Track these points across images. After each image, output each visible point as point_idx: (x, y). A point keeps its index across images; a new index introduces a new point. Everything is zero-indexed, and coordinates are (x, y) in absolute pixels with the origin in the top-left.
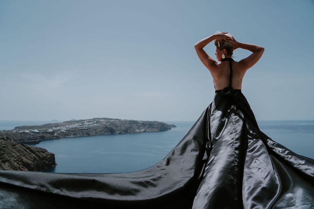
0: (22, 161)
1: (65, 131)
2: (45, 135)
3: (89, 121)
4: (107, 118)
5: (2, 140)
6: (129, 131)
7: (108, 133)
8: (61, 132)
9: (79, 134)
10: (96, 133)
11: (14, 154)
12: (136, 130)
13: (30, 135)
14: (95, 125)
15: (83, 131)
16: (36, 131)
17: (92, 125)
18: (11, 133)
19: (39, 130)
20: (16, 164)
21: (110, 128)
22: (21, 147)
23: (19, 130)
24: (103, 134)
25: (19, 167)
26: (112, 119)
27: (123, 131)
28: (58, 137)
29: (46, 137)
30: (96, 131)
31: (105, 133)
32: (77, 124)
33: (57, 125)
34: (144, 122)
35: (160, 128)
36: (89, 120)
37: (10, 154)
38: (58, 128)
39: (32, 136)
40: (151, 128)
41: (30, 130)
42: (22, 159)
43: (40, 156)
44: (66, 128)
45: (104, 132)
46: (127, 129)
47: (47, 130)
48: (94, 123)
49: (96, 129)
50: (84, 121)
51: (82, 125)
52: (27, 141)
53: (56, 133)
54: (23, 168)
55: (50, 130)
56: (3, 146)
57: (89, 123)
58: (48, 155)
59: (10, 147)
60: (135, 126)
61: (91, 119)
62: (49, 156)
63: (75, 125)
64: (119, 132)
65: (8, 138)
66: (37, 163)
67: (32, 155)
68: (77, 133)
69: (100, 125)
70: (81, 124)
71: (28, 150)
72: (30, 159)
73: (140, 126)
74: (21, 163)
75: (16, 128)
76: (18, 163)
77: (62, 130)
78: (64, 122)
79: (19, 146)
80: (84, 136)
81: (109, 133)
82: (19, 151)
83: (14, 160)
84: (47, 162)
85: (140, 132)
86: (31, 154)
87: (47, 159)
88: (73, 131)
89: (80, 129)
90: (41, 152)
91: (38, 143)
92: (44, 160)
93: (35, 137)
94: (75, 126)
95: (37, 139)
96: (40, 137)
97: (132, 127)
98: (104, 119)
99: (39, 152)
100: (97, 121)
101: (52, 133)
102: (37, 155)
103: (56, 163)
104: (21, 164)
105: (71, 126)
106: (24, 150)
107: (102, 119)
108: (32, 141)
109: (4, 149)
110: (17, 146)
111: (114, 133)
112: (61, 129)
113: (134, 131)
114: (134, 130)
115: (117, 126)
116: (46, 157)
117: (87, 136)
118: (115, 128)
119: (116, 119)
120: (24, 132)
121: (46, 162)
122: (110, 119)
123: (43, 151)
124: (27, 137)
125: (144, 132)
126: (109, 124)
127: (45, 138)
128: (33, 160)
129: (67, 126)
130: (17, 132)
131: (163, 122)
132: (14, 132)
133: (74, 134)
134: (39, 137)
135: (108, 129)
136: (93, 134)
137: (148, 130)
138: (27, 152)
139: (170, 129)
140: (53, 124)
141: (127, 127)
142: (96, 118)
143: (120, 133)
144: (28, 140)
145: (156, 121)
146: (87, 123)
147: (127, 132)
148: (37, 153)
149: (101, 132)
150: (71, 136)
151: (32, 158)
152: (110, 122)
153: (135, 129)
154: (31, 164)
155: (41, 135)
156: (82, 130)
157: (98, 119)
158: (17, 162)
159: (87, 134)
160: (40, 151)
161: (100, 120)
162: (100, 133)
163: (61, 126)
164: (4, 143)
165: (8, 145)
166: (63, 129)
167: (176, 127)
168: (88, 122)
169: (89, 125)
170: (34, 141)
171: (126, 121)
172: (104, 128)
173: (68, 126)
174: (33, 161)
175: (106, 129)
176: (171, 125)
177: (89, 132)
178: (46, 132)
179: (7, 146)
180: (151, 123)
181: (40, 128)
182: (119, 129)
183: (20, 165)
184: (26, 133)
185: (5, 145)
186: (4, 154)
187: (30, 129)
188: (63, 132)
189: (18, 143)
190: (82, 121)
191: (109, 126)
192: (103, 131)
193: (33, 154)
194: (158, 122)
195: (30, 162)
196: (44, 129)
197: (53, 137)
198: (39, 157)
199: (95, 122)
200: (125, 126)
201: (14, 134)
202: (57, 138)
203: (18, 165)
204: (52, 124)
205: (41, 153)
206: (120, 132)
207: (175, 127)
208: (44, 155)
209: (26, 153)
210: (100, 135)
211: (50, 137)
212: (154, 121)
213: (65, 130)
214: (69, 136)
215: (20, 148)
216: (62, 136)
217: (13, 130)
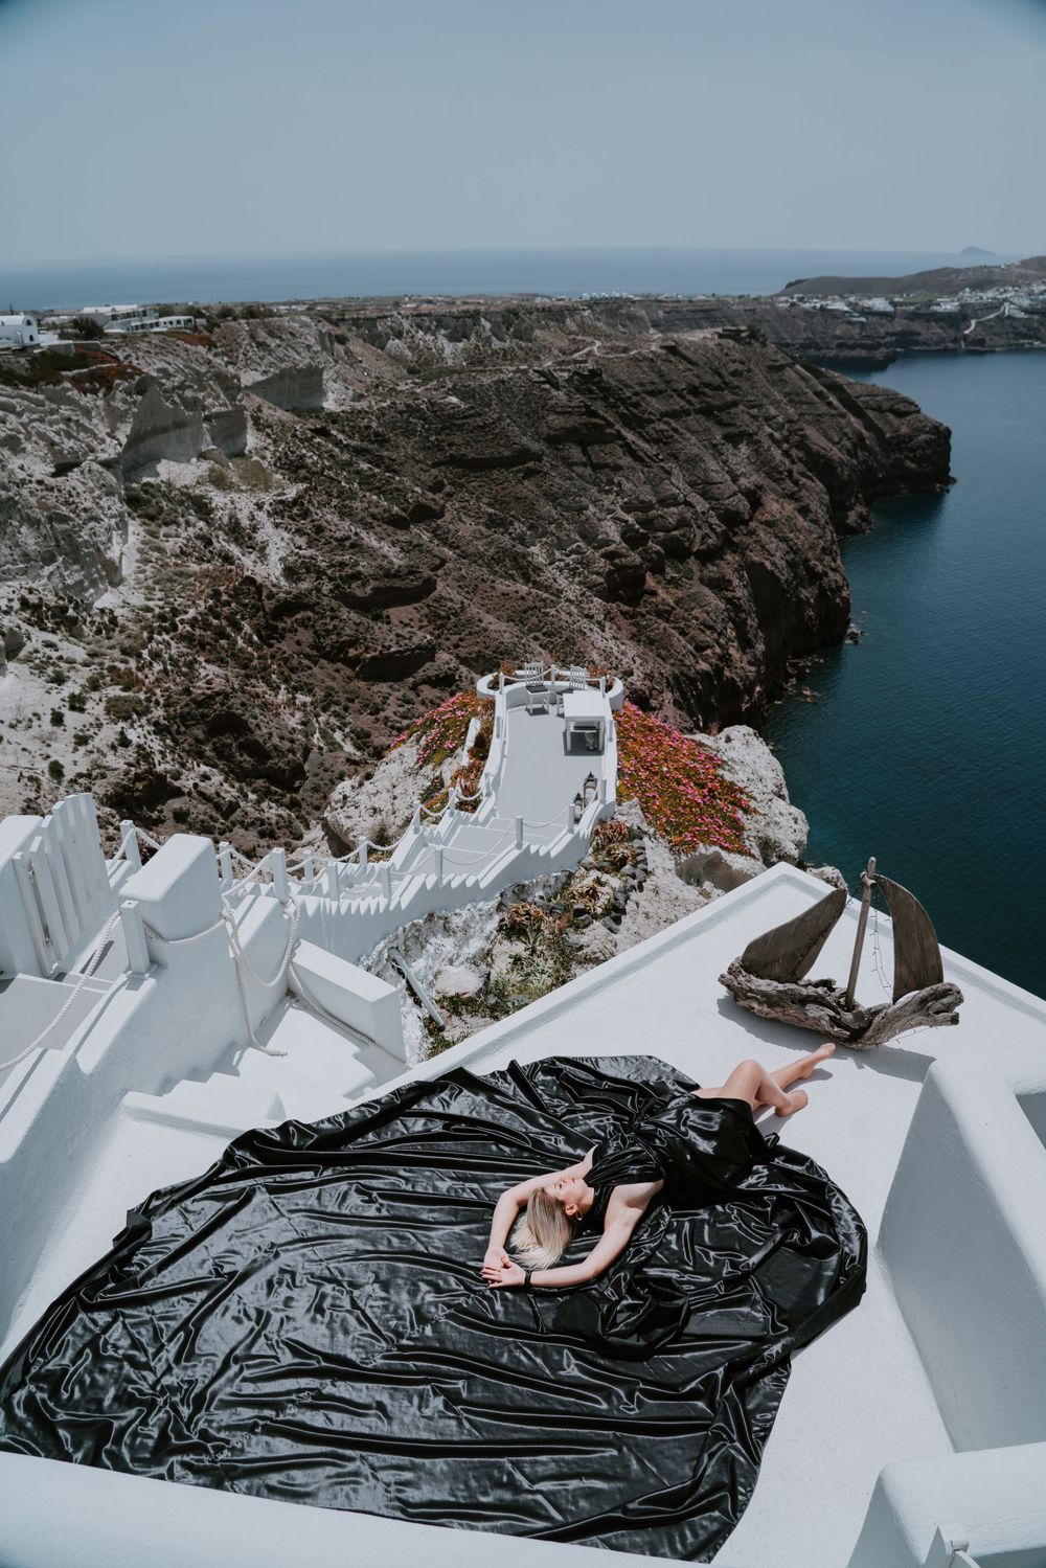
0: (803, 444)
1: (1022, 315)
2: (917, 326)
5: (731, 343)
8: (1000, 318)
11: (772, 411)
13: (850, 323)
16: (879, 304)
18: (766, 310)
19: (894, 304)
20: (777, 454)
22: (803, 378)
23: (801, 299)
25: (790, 472)
28: (981, 342)
29: (921, 338)
33: (984, 279)
37: (760, 406)
38: (989, 295)
39: (856, 331)
41: (852, 299)
42: (805, 437)
43: (886, 429)
44: (1030, 294)
47: (930, 303)
52: (832, 353)
53: (973, 322)
54: (803, 474)
55: (948, 305)
56: (733, 367)
58: (920, 431)
59: (760, 376)
62: (923, 437)
65: (753, 335)
66: (865, 462)
67: (849, 423)
71: (831, 398)
72: (837, 440)
74: (801, 455)
75: (790, 285)
76: (786, 454)
77: (1007, 309)
78: (1025, 264)
79: (797, 372)
82: (794, 398)
83: (771, 436)
84: (913, 466)
86: (843, 416)
87: (911, 450)
90: (891, 410)
91: (881, 366)
92: (901, 451)
93: (868, 337)
95: (880, 346)
96: (892, 335)
99: (879, 409)
101: (957, 320)
102: (869, 425)
103: (951, 474)
104: (800, 460)
106: (819, 394)
108: (856, 353)
109: (735, 381)
110: (789, 373)
112: (1005, 300)
116: (911, 438)
120: (823, 309)
121: (908, 463)
123: (901, 407)
124: (838, 332)
127: (917, 343)
128: (849, 445)
129: (1037, 288)
130: (793, 305)
132: (783, 304)
134: (888, 339)
138: (830, 404)
140: (968, 269)
144: (840, 346)
148: (871, 414)
151: (846, 434)
154: (842, 463)
155: (899, 329)
158: (785, 446)
160: (886, 405)
163: (1004, 285)
164: (737, 356)
165: (752, 366)
166: (1015, 303)
170: (864, 353)
174: (849, 452)
178: (924, 310)
179: (749, 370)
181: (900, 293)
183: (793, 462)
184: (834, 314)
185: (742, 363)
186: (735, 404)
187: (852, 292)
188: (1009, 317)
189: (795, 361)
193: (853, 419)
195: (836, 453)
196: (918, 297)
197: (955, 340)
198: (879, 433)
201: (781, 316)
202: (978, 348)
203: (787, 461)
204: (958, 271)
205: (891, 416)
208: (904, 430)
209: (823, 408)
211: (943, 340)
213: (1022, 309)
214: (1037, 343)
215: (803, 384)
216: (1002, 342)
217: (778, 295)
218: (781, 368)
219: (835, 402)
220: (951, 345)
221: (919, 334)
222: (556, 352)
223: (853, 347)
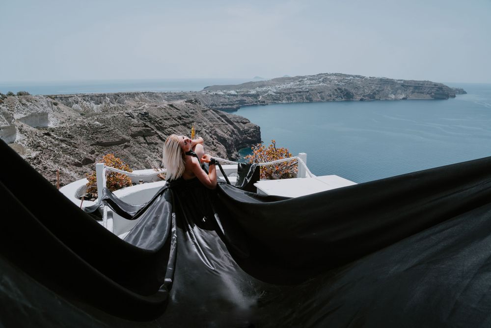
0: (216, 134)
1: (274, 94)
2: (245, 98)
3: (311, 78)
4: (341, 74)
5: (190, 104)
6: (377, 97)
7: (342, 98)
8: (268, 95)
9: (295, 98)
10: (323, 98)
11: (205, 124)
12: (390, 96)
13: (225, 98)
14: (320, 84)
15: (302, 94)
16: (233, 92)
17: (316, 85)
18: (199, 95)
19: (237, 92)
20: (208, 137)
21: (346, 90)
22: (213, 114)
23: (209, 92)
24: (334, 100)
25: (213, 142)
26: (349, 76)
27: (366, 96)
28: (264, 102)
29: (246, 102)
30: (323, 94)
31: (336, 98)
32: (292, 83)
33: (262, 84)
34: (405, 81)
35: (435, 94)
36: (311, 76)
37: (201, 122)
38: (264, 89)
39: (227, 100)
40: (418, 93)
41: (225, 91)
42: (216, 131)
43: (240, 128)
44: (276, 88)
45: (335, 96)
46: (375, 93)
47: (248, 92)
48: (320, 82)
49: (322, 92)
50: (304, 77)
51: (300, 85)
52: (220, 107)
53: (261, 96)
54: (217, 143)
55: (253, 92)
56: (191, 111)
57: (312, 82)
58: (251, 128)
59: (200, 114)
60: (388, 88)
61: (314, 76)
62: (252, 130)
63: (289, 85)
64: (359, 98)
65: (196, 101)
66: (235, 138)
67: (229, 127)
68: (292, 96)
69: (329, 86)
70: (298, 83)
71: (223, 119)
72: (226, 132)
73: (398, 89)
74: (215, 137)
75: (205, 88)
76: (211, 137)
77: (270, 93)
78: (273, 80)
79: (212, 112)
80: (303, 102)
81: (343, 99)
82: (211, 120)
83: (206, 131)
84: (250, 138)
85: (396, 100)
86: (227, 124)
87: (249, 134)
88: (286, 94)
89: (297, 90)
90: (241, 122)
91: (236, 110)
92: (246, 134)
93: (231, 102)
94: (289, 86)
95: (234, 104)
96: (238, 101)
97: (383, 90)
98: (336, 75)
99: (238, 122)
100: (324, 77)
101: (256, 96)
102: (235, 127)
103: (262, 140)
104: (215, 138)
105: (283, 86)
106: (218, 118)
107: (333, 74)
108: (228, 107)
109: (193, 115)
110: (209, 112)
111: (351, 99)
112: (269, 90)
113: (385, 97)
114: (387, 96)
115: (357, 88)
116: (248, 130)
117: (307, 102)
118: (353, 91)
119: (356, 76)
120: (216, 94)
121: (248, 138)
122: (346, 75)
123: (244, 121)
124: (221, 101)
125: (404, 99)
126: (344, 84)
127: (246, 103)
128: (230, 133)
129: (277, 86)
130: (207, 93)
131: (440, 84)
132: (204, 93)
133: (288, 99)
134: (237, 102)
135: (341, 92)
136: (318, 100)
137: (411, 97)
138: (222, 121)
139: (455, 97)
140: (257, 82)
141: (375, 90)
142: (323, 73)
143: (362, 100)
144: (222, 105)
145: (428, 81)
146: (309, 82)
147: (374, 98)
148: (235, 123)
149: (330, 96)
150: (284, 102)
151: (228, 130)
152: (346, 81)
153: (388, 94)
154: (228, 139)
155: (239, 99)
156: (300, 92)
157: (327, 74)
158: (210, 134)
159: (307, 99)
160: (239, 121)
161: (329, 77)
162: (329, 98)
163: (268, 86)
164: (192, 108)
165: (197, 111)
166: (272, 91)
167: (466, 93)
168: (310, 79)
169: (311, 84)
170: (230, 107)
171: (372, 80)
172: (336, 90)
173: (279, 86)
174: (230, 135)
175: (339, 91)
176: (457, 89)
177: (311, 97)
178: (246, 94)
179: (196, 112)
180: (418, 84)
181: (239, 89)
182: (361, 92)
183: (213, 139)
184: (220, 96)
185: (194, 110)
186: (193, 122)
187: (224, 90)
188: (271, 95)
189: (210, 109)
190: (300, 79)
191: (343, 88)
192: (334, 94)
193: (230, 125)
194: (431, 82)
195: (226, 136)
196: (245, 90)
197: (256, 102)
198: (239, 130)
199: (321, 80)
200: (372, 88)
201: (203, 97)
202: (263, 104)
203: (212, 139)
204: (254, 83)
205: (242, 124)
206: (362, 97)
207: (464, 93)
208: (246, 128)
209: (220, 123)
210: (328, 101)
211: (253, 102)
212: (425, 81)
214: (280, 102)
216: (270, 101)
217: (202, 91)
218: (207, 110)
219: (224, 121)
220: (255, 103)
221: (245, 100)
222: (133, 107)
223: (226, 105)
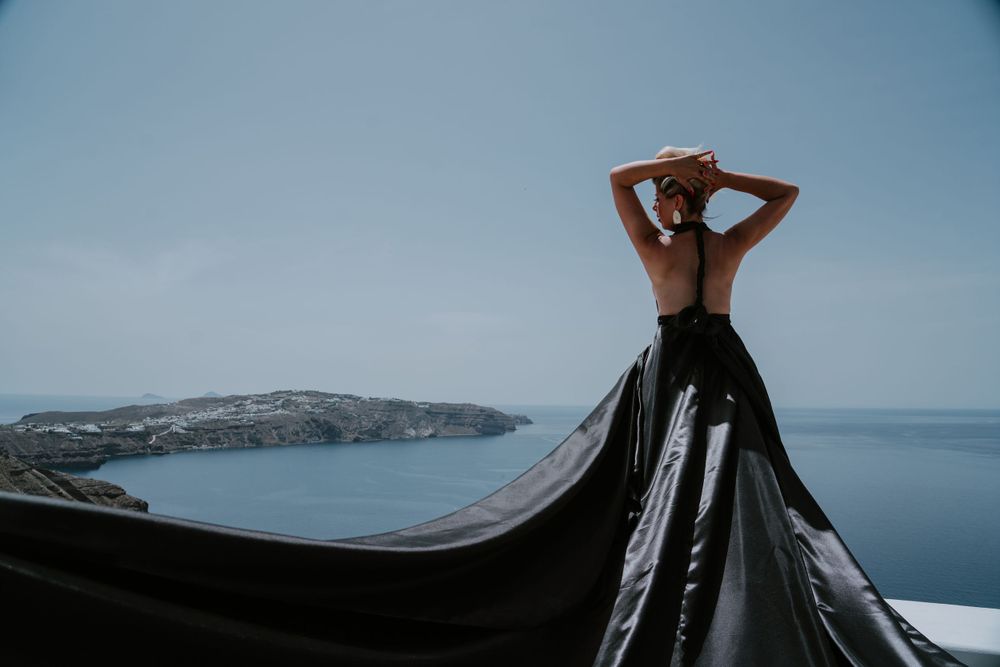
1: (184, 431)
2: (118, 441)
3: (260, 399)
4: (317, 392)
6: (384, 434)
7: (320, 438)
8: (170, 434)
9: (227, 440)
10: (282, 439)
12: (407, 431)
13: (71, 440)
14: (277, 412)
15: (240, 431)
16: (91, 428)
17: (269, 412)
18: (8, 434)
19: (101, 428)
21: (326, 422)
22: (39, 478)
23: (34, 426)
24: (304, 441)
26: (332, 396)
27: (365, 432)
28: (161, 448)
29: (121, 448)
30: (283, 431)
31: (309, 437)
32: (221, 410)
33: (158, 411)
34: (431, 405)
35: (483, 426)
36: (260, 396)
38: (162, 421)
39: (76, 445)
40: (455, 424)
41: (72, 425)
44: (187, 419)
45: (306, 435)
46: (379, 427)
47: (125, 427)
48: (277, 408)
49: (281, 427)
50: (245, 398)
51: (237, 413)
52: (60, 460)
53: (154, 437)
55: (137, 427)
57: (261, 407)
60: (402, 418)
61: (266, 395)
63: (215, 413)
64: (353, 436)
68: (221, 436)
69: (294, 414)
70: (234, 409)
71: (61, 490)
73: (420, 419)
75: (25, 417)
77: (174, 428)
78: (182, 403)
79: (34, 474)
80: (244, 448)
81: (322, 440)
85: (418, 439)
88: (207, 431)
89: (231, 423)
90: (105, 495)
91: (96, 466)
93: (86, 449)
94: (214, 415)
95: (93, 454)
96: (101, 446)
97: (394, 421)
98: (307, 393)
99: (97, 494)
100: (286, 399)
101: (143, 436)
105: (203, 416)
106: (51, 488)
107: (301, 393)
108: (78, 459)
110: (28, 475)
111: (337, 439)
112: (172, 423)
113: (399, 433)
114: (402, 432)
115: (347, 418)
117: (251, 448)
118: (340, 424)
119: (346, 396)
120: (50, 432)
122: (325, 395)
123: (112, 491)
124: (63, 446)
125: (431, 436)
126: (322, 411)
127: (119, 451)
129: (190, 416)
130: (28, 430)
131: (490, 408)
132: (20, 429)
133: (213, 441)
134: (99, 449)
135: (318, 427)
136: (273, 442)
137: (444, 432)
138: (61, 494)
139: (514, 429)
140: (147, 406)
141: (380, 422)
142: (283, 390)
143: (356, 440)
144: (64, 456)
145: (469, 405)
146: (255, 408)
147: (379, 435)
148: (91, 498)
149: (297, 433)
150: (204, 447)
152: (326, 405)
153: (403, 429)
155: (105, 443)
156: (237, 427)
157: (290, 393)
159: (251, 440)
160: (101, 492)
161: (294, 398)
162: (294, 438)
163: (170, 415)
166: (179, 425)
167: (531, 423)
168: (258, 402)
169: (260, 411)
170: (83, 459)
171: (375, 403)
172: (307, 423)
173: (194, 416)
175: (314, 425)
176: (517, 417)
177: (259, 436)
178: (122, 431)
180: (455, 410)
181: (105, 420)
182: (355, 426)
184: (60, 436)
187: (72, 421)
188: (176, 433)
189: (32, 467)
190: (238, 401)
191: (322, 418)
192: (304, 431)
194: (475, 406)
196: (117, 423)
197: (143, 448)
199: (279, 403)
200: (374, 418)
201: (18, 437)
202: (159, 452)
204: (141, 407)
205: (105, 498)
206: (356, 435)
207: (529, 422)
210: (293, 444)
211: (136, 448)
212: (464, 404)
213: (185, 429)
214: (194, 447)
215: (39, 482)
216: (173, 447)
217: (16, 424)
218: (22, 472)
219: (64, 493)
220: (141, 451)
221: (119, 445)
223: (74, 456)
